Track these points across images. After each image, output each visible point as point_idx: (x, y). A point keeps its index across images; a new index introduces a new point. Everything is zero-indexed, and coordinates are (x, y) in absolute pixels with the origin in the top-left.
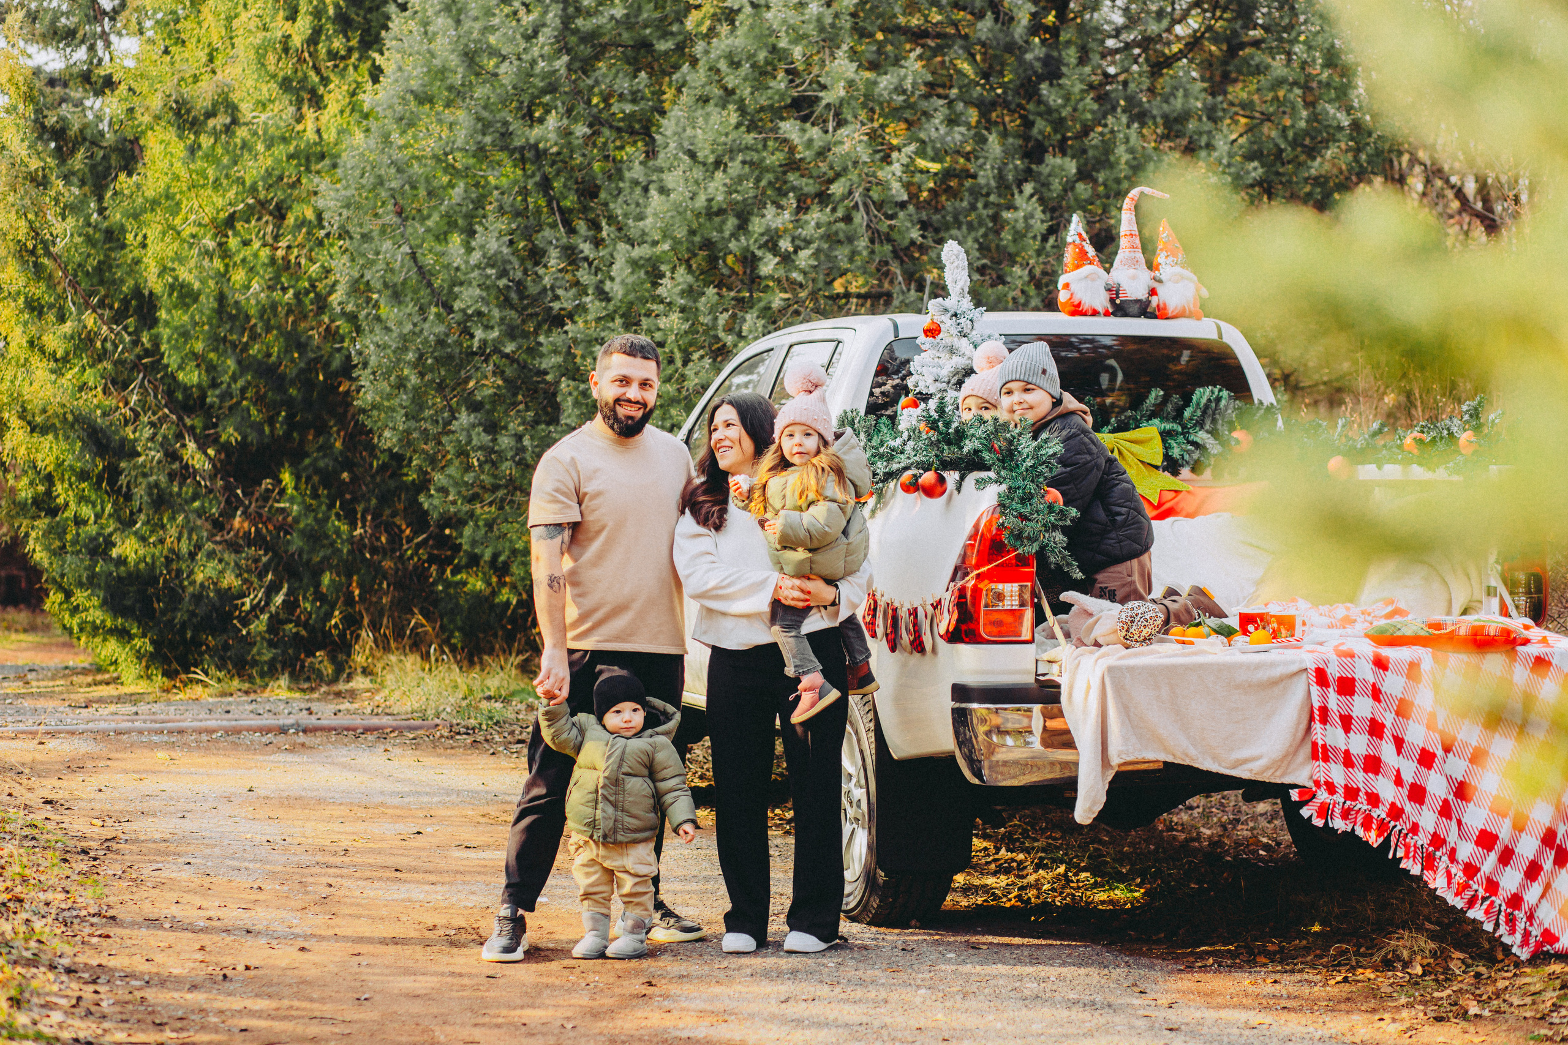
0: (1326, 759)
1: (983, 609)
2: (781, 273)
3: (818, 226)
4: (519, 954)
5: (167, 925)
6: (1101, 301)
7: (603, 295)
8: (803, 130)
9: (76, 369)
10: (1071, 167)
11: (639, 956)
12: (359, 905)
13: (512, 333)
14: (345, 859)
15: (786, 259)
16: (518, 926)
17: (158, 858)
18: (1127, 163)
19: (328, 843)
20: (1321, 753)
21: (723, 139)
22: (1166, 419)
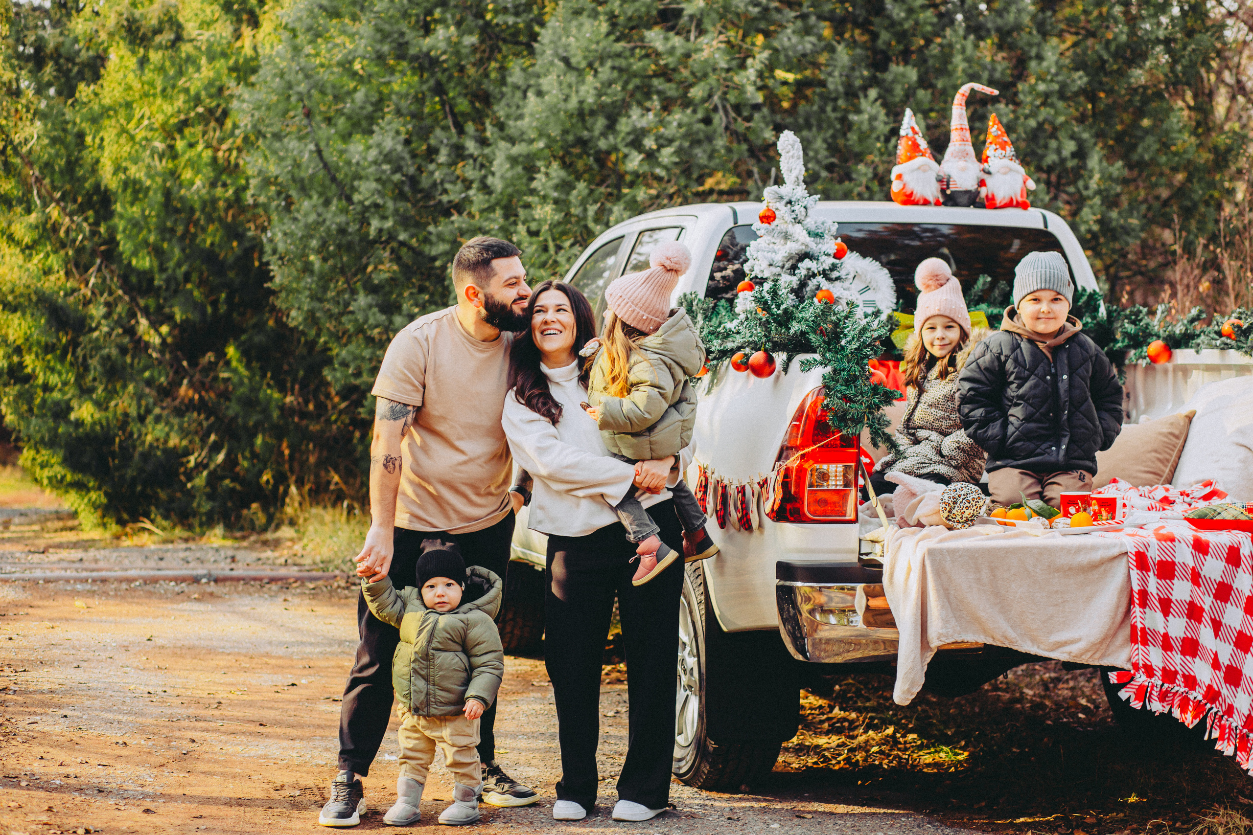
0: (1145, 643)
1: (807, 489)
2: (645, 168)
3: (680, 126)
4: (355, 819)
5: (24, 784)
6: (932, 191)
7: (486, 189)
8: (667, 39)
9: (42, 255)
10: (913, 74)
11: (472, 822)
12: (217, 762)
13: (405, 221)
14: (217, 713)
15: (651, 156)
16: (355, 791)
17: (39, 710)
18: (964, 71)
19: (205, 695)
20: (1140, 637)
21: (594, 47)
22: (991, 304)
